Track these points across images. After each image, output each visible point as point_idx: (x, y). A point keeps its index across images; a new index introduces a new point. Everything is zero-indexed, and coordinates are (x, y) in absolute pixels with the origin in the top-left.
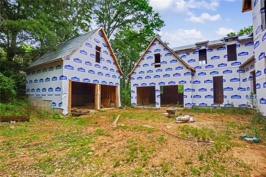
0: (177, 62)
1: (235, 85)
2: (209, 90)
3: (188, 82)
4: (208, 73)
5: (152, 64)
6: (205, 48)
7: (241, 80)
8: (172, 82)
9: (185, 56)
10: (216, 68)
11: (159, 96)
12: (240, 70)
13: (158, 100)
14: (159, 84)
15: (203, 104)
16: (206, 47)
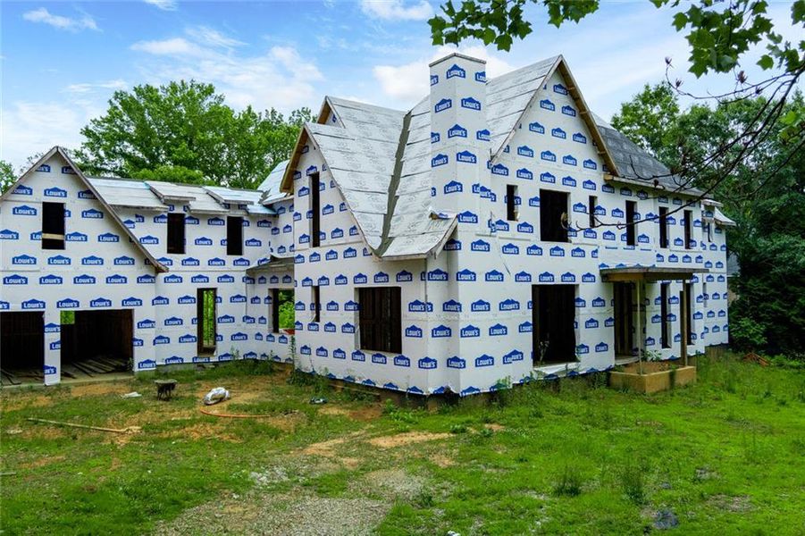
0: (118, 241)
1: (238, 310)
2: (187, 321)
3: (147, 301)
4: (187, 277)
5: (33, 236)
6: (184, 212)
7: (249, 300)
8: (101, 300)
9: (132, 222)
10: (203, 268)
11: (57, 343)
12: (248, 278)
13: (52, 358)
14: (59, 304)
15: (175, 358)
16: (184, 210)
